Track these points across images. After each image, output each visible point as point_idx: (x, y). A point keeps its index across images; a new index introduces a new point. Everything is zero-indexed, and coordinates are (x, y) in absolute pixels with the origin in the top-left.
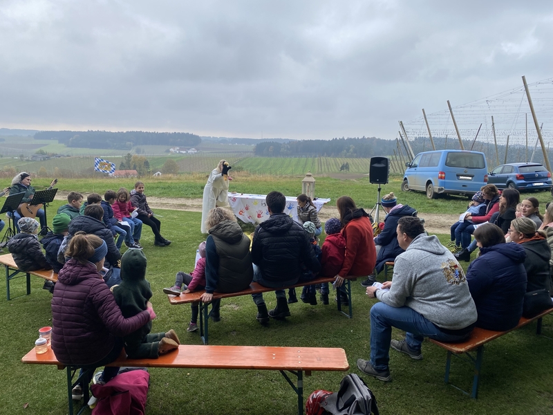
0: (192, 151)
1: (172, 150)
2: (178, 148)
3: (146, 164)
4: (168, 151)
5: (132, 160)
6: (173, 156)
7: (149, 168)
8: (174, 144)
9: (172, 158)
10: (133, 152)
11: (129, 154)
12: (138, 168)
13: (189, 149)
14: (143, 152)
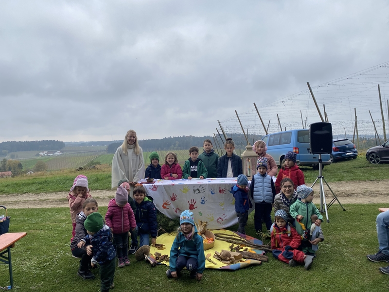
0: (58, 153)
1: (41, 153)
2: (46, 152)
3: (20, 166)
4: (38, 155)
5: (7, 164)
6: (43, 158)
7: (22, 169)
8: (43, 149)
9: (42, 159)
10: (8, 158)
11: (4, 159)
12: (12, 170)
13: (55, 152)
14: (17, 157)
